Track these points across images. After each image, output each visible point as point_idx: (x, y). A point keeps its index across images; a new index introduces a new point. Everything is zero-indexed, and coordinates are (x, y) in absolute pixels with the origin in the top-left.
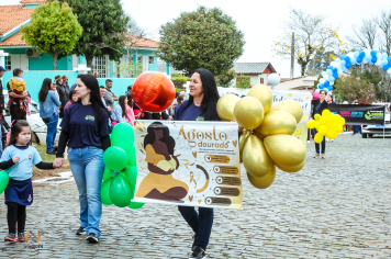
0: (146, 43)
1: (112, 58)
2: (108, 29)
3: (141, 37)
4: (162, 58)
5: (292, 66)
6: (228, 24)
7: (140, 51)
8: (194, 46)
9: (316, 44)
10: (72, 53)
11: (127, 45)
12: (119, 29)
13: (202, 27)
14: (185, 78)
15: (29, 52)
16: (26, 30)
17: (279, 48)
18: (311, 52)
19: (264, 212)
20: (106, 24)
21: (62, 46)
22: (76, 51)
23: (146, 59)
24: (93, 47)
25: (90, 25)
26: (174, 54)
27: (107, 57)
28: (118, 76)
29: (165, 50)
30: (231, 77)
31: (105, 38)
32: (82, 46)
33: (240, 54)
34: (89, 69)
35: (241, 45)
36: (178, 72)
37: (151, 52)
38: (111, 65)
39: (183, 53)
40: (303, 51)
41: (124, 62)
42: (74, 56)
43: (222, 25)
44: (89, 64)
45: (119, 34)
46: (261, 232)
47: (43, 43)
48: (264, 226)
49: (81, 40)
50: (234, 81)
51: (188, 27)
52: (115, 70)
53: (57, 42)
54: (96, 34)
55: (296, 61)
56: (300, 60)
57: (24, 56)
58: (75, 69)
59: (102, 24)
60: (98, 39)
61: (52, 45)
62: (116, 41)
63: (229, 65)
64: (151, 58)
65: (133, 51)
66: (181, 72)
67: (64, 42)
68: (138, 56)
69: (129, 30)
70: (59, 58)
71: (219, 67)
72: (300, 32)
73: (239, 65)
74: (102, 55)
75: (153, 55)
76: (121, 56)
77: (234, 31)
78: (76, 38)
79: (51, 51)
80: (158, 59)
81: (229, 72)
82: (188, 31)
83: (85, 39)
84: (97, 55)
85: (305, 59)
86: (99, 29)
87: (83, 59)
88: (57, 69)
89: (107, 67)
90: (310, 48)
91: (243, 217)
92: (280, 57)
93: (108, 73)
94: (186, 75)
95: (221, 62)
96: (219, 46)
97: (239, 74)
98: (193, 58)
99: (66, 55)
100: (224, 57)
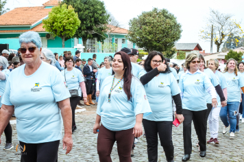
0: (119, 31)
1: (98, 40)
2: (97, 22)
3: (117, 27)
4: (130, 40)
5: (212, 46)
6: (171, 19)
7: (116, 36)
8: (150, 33)
9: (226, 32)
10: (74, 36)
11: (108, 32)
12: (104, 22)
13: (155, 21)
14: (144, 53)
17: (203, 34)
18: (223, 37)
20: (95, 19)
21: (67, 32)
22: (77, 36)
23: (120, 40)
24: (87, 33)
25: (85, 20)
26: (138, 37)
27: (96, 39)
28: (103, 51)
29: (132, 35)
30: (173, 52)
31: (95, 27)
32: (80, 33)
33: (179, 38)
34: (84, 47)
35: (180, 32)
37: (123, 36)
38: (98, 44)
39: (143, 37)
40: (218, 37)
41: (106, 42)
42: (76, 39)
43: (168, 20)
44: (84, 44)
45: (103, 25)
47: (56, 30)
49: (80, 29)
50: (175, 55)
51: (147, 21)
52: (100, 47)
53: (64, 30)
54: (89, 25)
55: (214, 43)
56: (216, 42)
57: (45, 38)
58: (75, 47)
59: (93, 19)
60: (90, 28)
61: (61, 32)
62: (102, 29)
63: (172, 45)
64: (123, 40)
65: (112, 36)
66: (142, 49)
67: (69, 30)
68: (115, 38)
69: (109, 23)
70: (66, 39)
71: (165, 46)
72: (216, 25)
73: (178, 45)
74: (92, 39)
75: (125, 38)
76: (105, 39)
77: (175, 24)
78: (77, 28)
79: (61, 36)
80: (128, 41)
81: (172, 49)
82: (146, 23)
83: (82, 28)
84: (89, 38)
85: (219, 42)
86: (91, 22)
87: (81, 40)
88: (64, 46)
89: (96, 46)
90: (222, 35)
92: (204, 40)
94: (145, 51)
95: (167, 43)
96: (165, 33)
97: (179, 50)
98: (149, 41)
99: (70, 38)
100: (169, 40)
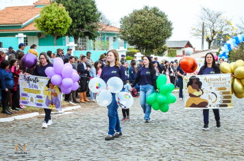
0: (111, 29)
1: (90, 38)
2: (88, 20)
3: (108, 25)
4: (121, 38)
5: (203, 43)
6: (162, 17)
7: (107, 34)
8: (141, 31)
9: (217, 29)
10: (66, 35)
11: (100, 30)
12: (95, 20)
13: (146, 19)
14: (136, 51)
15: (39, 35)
16: (37, 21)
17: (194, 32)
18: (214, 35)
19: (185, 134)
20: (86, 17)
21: (59, 30)
22: (68, 34)
23: (111, 39)
24: (78, 32)
25: (76, 18)
26: (129, 35)
27: (87, 37)
28: (94, 49)
29: (123, 33)
30: (164, 50)
31: (86, 26)
32: (72, 31)
33: (170, 36)
34: (76, 45)
35: (171, 30)
36: (131, 47)
37: (114, 34)
38: (90, 42)
39: (134, 35)
40: (209, 34)
41: (98, 40)
42: (67, 37)
43: (159, 18)
44: (76, 42)
45: (95, 24)
46: (183, 146)
47: (47, 29)
48: (185, 143)
49: (71, 27)
50: (166, 52)
51: (138, 19)
52: (92, 46)
53: (55, 28)
54: (81, 23)
55: (205, 40)
56: (208, 39)
57: (36, 37)
58: (67, 45)
59: (84, 17)
60: (82, 27)
61: (53, 30)
62: (93, 27)
63: (163, 43)
64: (114, 38)
65: (103, 34)
66: (133, 47)
67: (61, 28)
68: (106, 37)
69: (101, 21)
70: (57, 38)
71: (157, 43)
72: (207, 22)
73: (169, 42)
74: (84, 36)
75: (116, 36)
76: (96, 37)
77: (166, 21)
78: (68, 26)
79: (52, 34)
80: (119, 39)
81: (163, 47)
82: (137, 21)
83: (73, 26)
84: (81, 36)
85: (210, 39)
86: (82, 20)
87: (72, 39)
88: (56, 45)
89: (87, 44)
90: (214, 32)
91: (172, 137)
92: (195, 37)
93: (88, 48)
94: (137, 49)
95: (159, 40)
96: (157, 31)
97: (169, 48)
98: (141, 38)
99: (62, 36)
100: (160, 37)
